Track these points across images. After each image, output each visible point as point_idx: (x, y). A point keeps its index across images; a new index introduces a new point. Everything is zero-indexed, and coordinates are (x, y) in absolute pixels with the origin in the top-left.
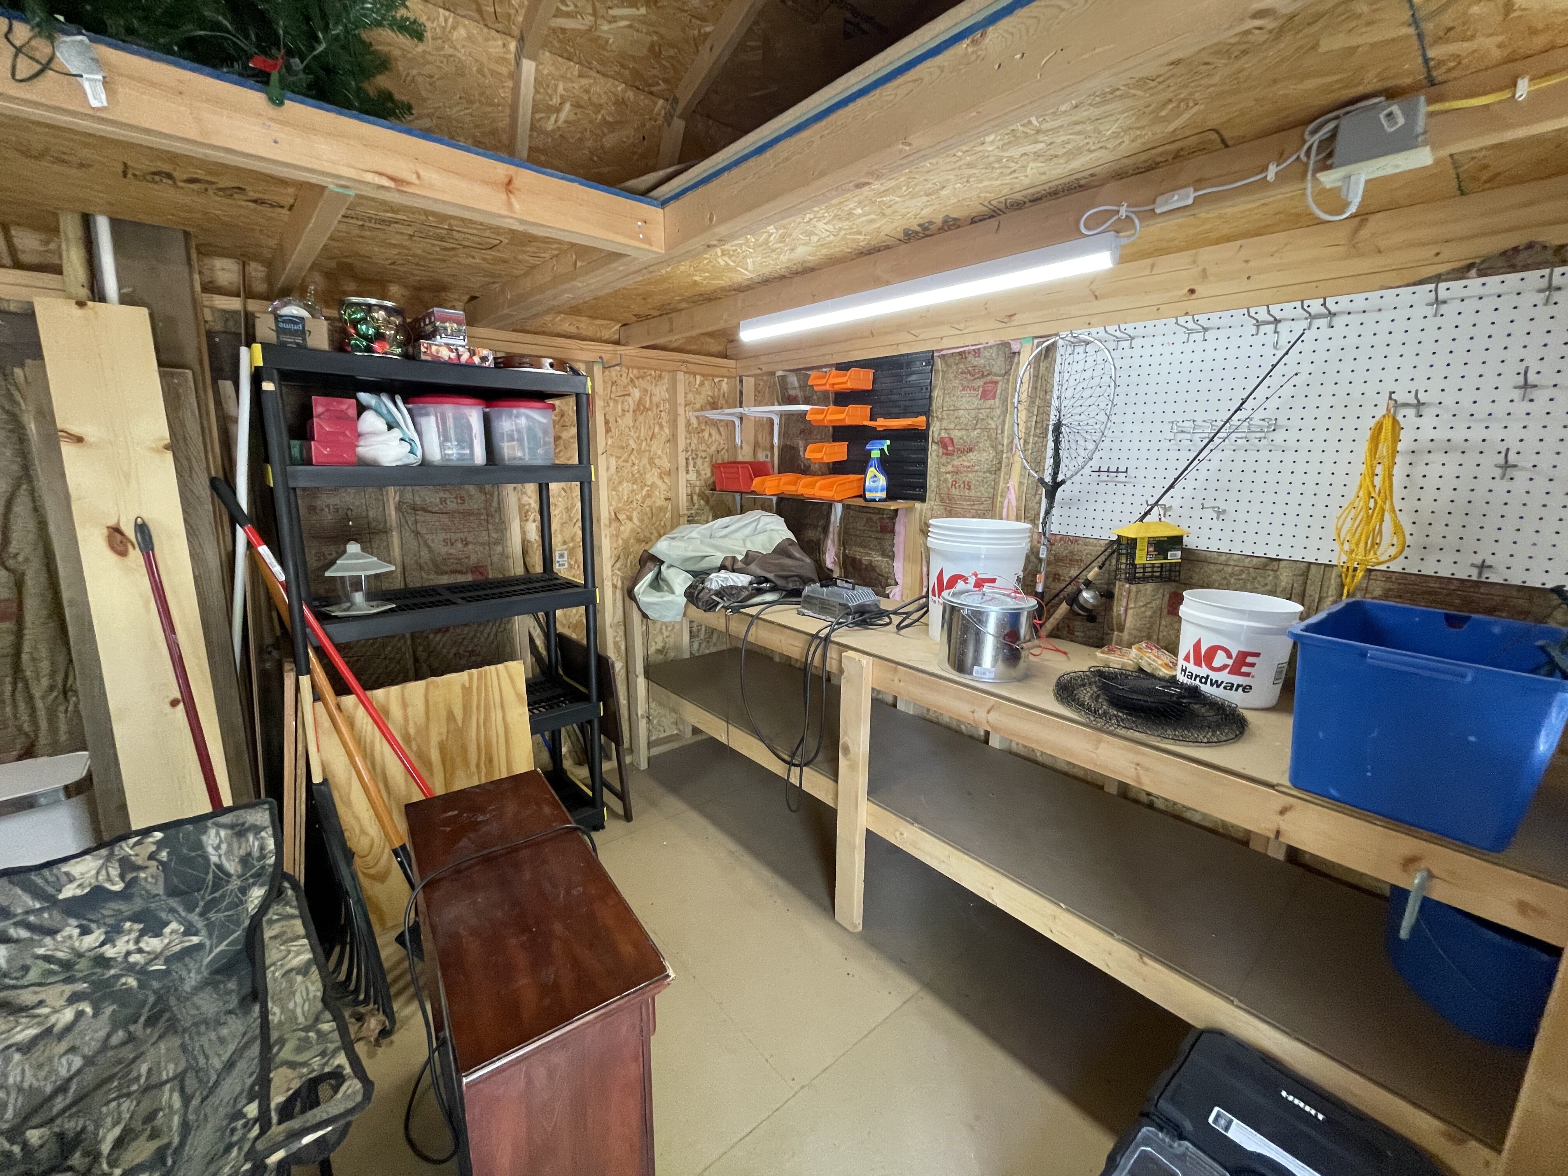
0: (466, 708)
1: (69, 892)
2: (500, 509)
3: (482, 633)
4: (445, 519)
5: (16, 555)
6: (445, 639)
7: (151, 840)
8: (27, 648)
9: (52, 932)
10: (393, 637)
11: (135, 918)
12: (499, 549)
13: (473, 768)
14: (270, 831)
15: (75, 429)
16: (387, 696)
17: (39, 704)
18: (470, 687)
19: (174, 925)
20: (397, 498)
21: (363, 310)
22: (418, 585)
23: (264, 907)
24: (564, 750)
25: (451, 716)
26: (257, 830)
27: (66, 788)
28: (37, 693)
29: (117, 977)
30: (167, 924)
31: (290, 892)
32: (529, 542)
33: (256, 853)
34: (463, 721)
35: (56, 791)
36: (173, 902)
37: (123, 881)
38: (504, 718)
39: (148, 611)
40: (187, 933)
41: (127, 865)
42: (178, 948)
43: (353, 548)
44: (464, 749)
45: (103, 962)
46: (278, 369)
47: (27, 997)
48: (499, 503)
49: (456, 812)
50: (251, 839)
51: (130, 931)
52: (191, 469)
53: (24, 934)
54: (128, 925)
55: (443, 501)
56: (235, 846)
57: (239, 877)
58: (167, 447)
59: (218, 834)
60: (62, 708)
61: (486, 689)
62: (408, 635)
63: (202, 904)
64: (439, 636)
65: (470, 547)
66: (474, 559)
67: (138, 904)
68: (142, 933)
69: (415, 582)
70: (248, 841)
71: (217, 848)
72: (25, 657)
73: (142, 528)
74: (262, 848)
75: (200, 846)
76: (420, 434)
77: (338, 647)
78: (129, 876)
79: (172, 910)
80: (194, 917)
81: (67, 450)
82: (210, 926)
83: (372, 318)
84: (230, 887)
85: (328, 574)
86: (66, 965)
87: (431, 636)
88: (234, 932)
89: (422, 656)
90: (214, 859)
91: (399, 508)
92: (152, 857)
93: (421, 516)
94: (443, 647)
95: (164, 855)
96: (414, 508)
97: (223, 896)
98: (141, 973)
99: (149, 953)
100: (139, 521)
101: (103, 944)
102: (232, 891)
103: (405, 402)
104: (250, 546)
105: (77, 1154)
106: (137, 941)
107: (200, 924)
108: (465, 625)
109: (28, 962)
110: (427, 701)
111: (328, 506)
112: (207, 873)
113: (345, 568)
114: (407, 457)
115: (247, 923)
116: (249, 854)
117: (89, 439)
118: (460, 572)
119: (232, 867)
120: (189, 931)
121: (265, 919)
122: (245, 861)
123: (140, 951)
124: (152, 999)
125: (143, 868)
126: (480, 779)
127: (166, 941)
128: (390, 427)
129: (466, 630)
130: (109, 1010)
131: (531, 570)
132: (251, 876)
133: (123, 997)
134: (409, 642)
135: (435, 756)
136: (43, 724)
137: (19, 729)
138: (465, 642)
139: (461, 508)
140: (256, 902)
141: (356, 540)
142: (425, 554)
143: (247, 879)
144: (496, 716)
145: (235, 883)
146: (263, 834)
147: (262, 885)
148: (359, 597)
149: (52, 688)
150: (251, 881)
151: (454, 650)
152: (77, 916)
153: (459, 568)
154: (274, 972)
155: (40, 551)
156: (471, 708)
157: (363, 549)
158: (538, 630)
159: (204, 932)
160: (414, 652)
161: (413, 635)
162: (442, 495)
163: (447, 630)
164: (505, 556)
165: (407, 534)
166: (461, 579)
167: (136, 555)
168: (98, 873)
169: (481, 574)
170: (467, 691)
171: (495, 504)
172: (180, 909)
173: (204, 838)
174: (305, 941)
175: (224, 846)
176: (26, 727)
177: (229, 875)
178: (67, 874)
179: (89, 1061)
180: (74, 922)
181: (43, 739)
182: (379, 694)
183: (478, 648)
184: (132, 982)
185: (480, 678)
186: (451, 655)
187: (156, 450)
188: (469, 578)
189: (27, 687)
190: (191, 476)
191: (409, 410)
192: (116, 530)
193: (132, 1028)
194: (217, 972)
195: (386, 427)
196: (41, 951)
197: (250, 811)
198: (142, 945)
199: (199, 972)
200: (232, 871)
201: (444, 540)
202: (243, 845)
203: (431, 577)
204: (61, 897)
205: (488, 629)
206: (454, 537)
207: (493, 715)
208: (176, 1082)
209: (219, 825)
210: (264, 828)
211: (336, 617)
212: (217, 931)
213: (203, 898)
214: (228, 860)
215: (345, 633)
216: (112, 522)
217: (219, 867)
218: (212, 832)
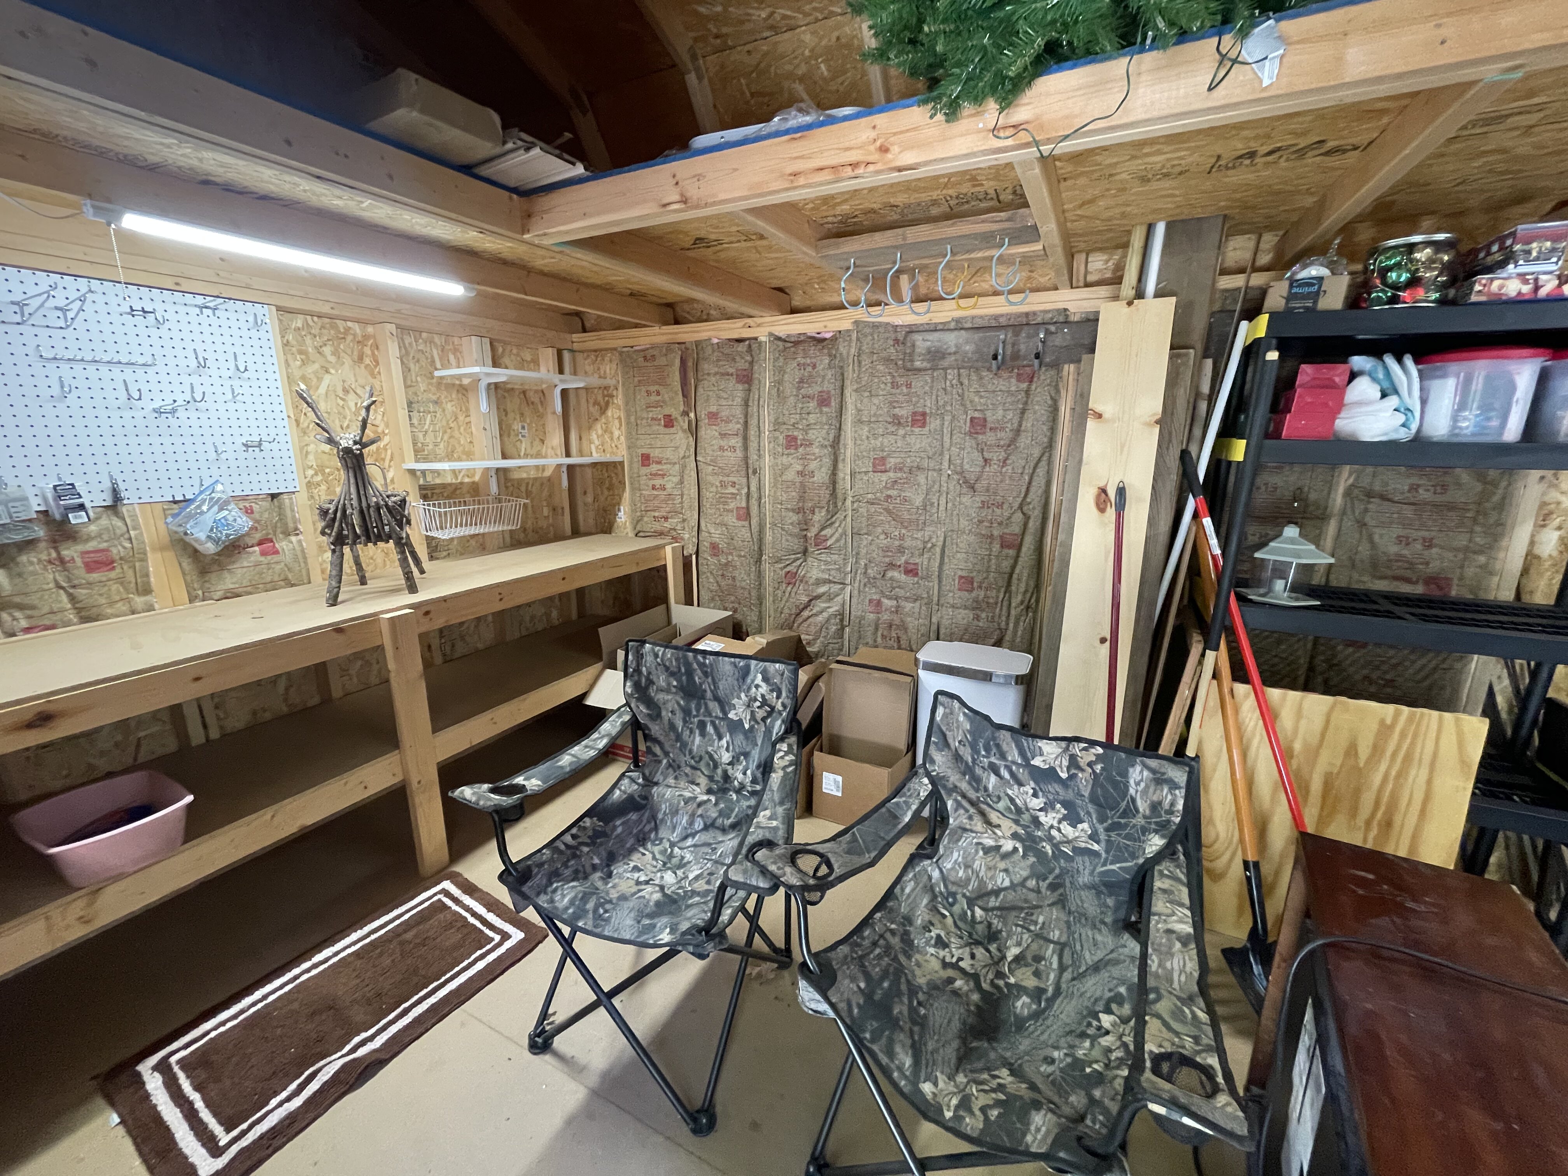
0: (1377, 750)
1: (1037, 762)
2: (1502, 506)
3: (1413, 662)
4: (1408, 511)
5: (1030, 503)
6: (1357, 655)
7: (1093, 751)
8: (1017, 571)
9: (1020, 784)
10: (1293, 635)
11: (1066, 804)
12: (1482, 559)
13: (1361, 820)
14: (1183, 791)
15: (1099, 408)
16: (1284, 699)
17: (1013, 612)
18: (1391, 727)
19: (1085, 826)
20: (1351, 481)
21: (1401, 253)
22: (1343, 584)
23: (1159, 857)
24: (1493, 860)
25: (1352, 750)
26: (1174, 786)
27: (1017, 676)
28: (1013, 605)
29: (1041, 840)
30: (1082, 822)
31: (1182, 857)
32: (1538, 558)
33: (1166, 805)
34: (1368, 761)
35: (1010, 676)
36: (1091, 808)
37: (1068, 772)
38: (1429, 782)
39: (1106, 560)
40: (1091, 837)
41: (1073, 759)
42: (1083, 845)
43: (1291, 531)
44: (1357, 793)
45: (1036, 822)
46: (1277, 338)
47: (994, 817)
48: (1504, 498)
49: (1371, 876)
50: (1166, 790)
51: (1058, 812)
52: (1170, 441)
53: (1007, 775)
54: (1058, 806)
55: (1414, 488)
56: (1151, 790)
57: (1145, 817)
58: (1157, 422)
59: (1141, 772)
60: (1023, 618)
61: (1415, 736)
62: (1311, 638)
63: (1110, 822)
64: (1351, 650)
65: (1434, 550)
66: (1435, 566)
67: (1070, 795)
68: (1064, 818)
69: (1339, 581)
70: (1162, 791)
71: (1137, 784)
72: (1015, 576)
73: (1121, 492)
74: (1172, 804)
75: (1125, 775)
76: (1424, 402)
77: (1249, 631)
78: (1073, 771)
79: (1089, 814)
80: (1101, 829)
81: (1091, 424)
82: (1108, 842)
83: (1411, 261)
84: (1134, 821)
85: (1257, 555)
86: (1019, 811)
87: (1340, 648)
88: (1126, 861)
89: (1321, 666)
90: (1132, 791)
91: (1348, 493)
92: (1090, 764)
93: (1374, 505)
94: (1350, 665)
95: (1098, 768)
96: (1369, 494)
97: (1126, 825)
98: (1056, 846)
99: (1064, 836)
100: (1121, 485)
101: (1041, 810)
102: (1134, 826)
103: (1417, 362)
104: (1196, 516)
105: (995, 945)
106: (1059, 822)
107: (1103, 837)
108: (1391, 647)
109: (1002, 795)
110: (1328, 722)
111: (1266, 484)
112: (1123, 800)
113: (1275, 551)
114: (1396, 430)
115: (1141, 861)
116: (1160, 803)
117: (1106, 416)
118: (1408, 580)
119: (1143, 806)
120: (1094, 837)
121: (1157, 868)
122: (1155, 807)
123: (1059, 830)
124: (1057, 871)
125: (1082, 770)
126: (1365, 840)
127: (1077, 834)
128: (1384, 395)
129: (1391, 652)
130: (1032, 859)
131: (1526, 598)
132: (1156, 823)
133: (1041, 855)
134: (1309, 646)
135: (1316, 785)
136: (1011, 625)
137: (999, 624)
138: (1385, 667)
139: (1439, 499)
140: (1154, 848)
141: (1296, 523)
142: (1364, 550)
143: (1150, 823)
144: (1418, 776)
145: (1139, 821)
146: (1177, 792)
147: (1163, 836)
148: (1279, 585)
149: (1022, 602)
150: (1153, 826)
151: (1365, 672)
152: (1036, 782)
153: (1408, 574)
154: (1158, 922)
155: (1043, 501)
156: (1383, 752)
157: (1300, 534)
158: (1506, 682)
159: (1103, 844)
160: (1312, 657)
161: (1316, 640)
162: (1415, 480)
163: (1364, 645)
164: (1488, 570)
165: (1348, 523)
166: (1405, 588)
167: (1111, 512)
168: (1056, 758)
169: (1441, 588)
170: (1385, 730)
171: (1496, 498)
172: (1094, 817)
173: (1131, 770)
174: (1189, 913)
175: (1143, 785)
176: (1003, 625)
177: (1137, 811)
178: (1040, 748)
179: (1013, 886)
180: (1032, 784)
181: (1008, 638)
182: (1274, 694)
183: (1400, 680)
184: (1049, 849)
185: (1410, 719)
186: (1358, 677)
187: (1148, 424)
188: (1419, 589)
189: (1010, 597)
190: (1168, 449)
191: (1419, 371)
192: (1104, 491)
193: (1041, 883)
194: (1106, 884)
195: (1379, 395)
196: (1010, 792)
197: (1173, 766)
198: (1061, 826)
199: (1092, 873)
200: (1141, 810)
201: (1398, 537)
202: (1158, 792)
203: (1365, 579)
204: (1032, 763)
205: (1424, 661)
206: (1415, 534)
207: (1413, 772)
208: (1058, 947)
209: (1145, 766)
210: (1179, 788)
211: (1251, 601)
212: (1116, 852)
213: (1112, 818)
214: (1142, 798)
215: (1259, 619)
216: (1102, 484)
217: (1133, 800)
218: (1138, 768)
